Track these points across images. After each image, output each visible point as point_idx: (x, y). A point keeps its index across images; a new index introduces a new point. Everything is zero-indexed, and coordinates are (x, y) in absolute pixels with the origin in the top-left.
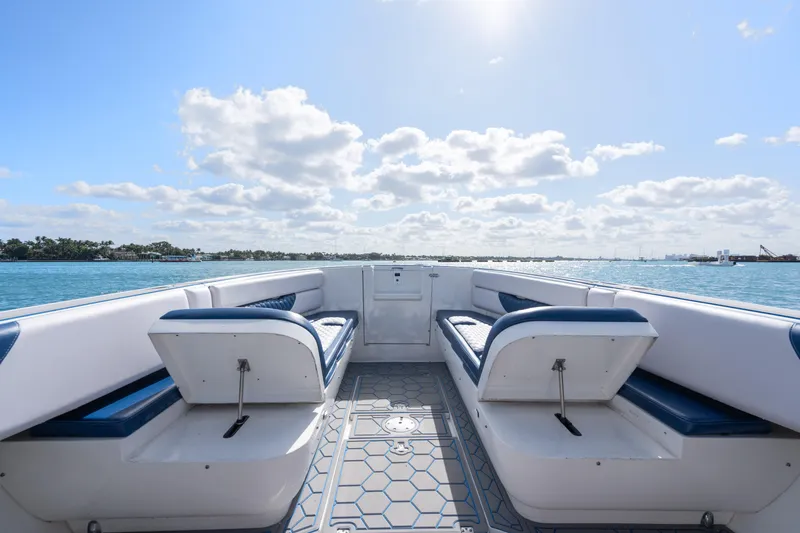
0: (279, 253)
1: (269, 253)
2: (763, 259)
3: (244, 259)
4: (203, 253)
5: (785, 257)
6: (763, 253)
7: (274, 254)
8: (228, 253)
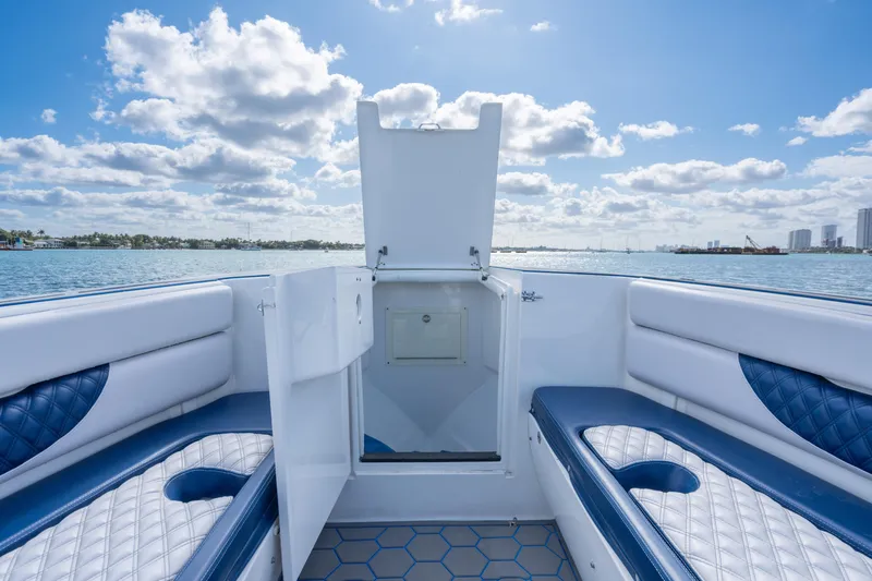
0: (173, 239)
1: (157, 239)
2: (749, 250)
3: (115, 247)
4: (47, 238)
5: (769, 249)
6: (749, 245)
7: (165, 240)
8: (89, 238)
